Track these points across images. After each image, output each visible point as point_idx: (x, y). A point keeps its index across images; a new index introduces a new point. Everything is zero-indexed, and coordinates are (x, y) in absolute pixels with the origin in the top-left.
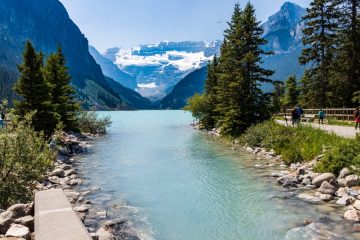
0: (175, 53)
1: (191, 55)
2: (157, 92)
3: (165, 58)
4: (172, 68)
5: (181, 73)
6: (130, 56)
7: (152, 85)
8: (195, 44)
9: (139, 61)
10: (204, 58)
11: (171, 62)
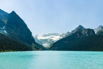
0: (52, 36)
1: (56, 36)
2: (48, 46)
3: (50, 37)
4: (51, 40)
5: (54, 41)
6: (41, 37)
7: (47, 44)
8: (57, 34)
9: (43, 38)
10: (60, 37)
11: (51, 38)
